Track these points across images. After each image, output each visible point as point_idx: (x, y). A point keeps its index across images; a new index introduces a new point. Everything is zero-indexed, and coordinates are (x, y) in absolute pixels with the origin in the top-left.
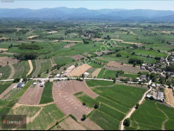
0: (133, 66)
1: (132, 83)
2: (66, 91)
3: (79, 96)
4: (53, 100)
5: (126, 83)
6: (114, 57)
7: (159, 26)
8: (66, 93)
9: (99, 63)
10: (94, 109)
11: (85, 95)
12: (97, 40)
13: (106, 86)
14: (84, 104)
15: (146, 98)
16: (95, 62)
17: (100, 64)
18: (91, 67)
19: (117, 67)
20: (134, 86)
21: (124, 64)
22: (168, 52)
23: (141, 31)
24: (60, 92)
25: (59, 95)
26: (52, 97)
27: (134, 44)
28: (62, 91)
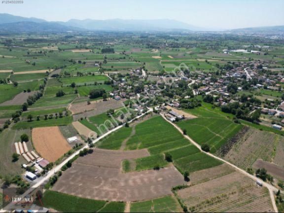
2: (106, 179)
3: (133, 166)
4: (122, 202)
5: (137, 119)
7: (25, 41)
8: (110, 180)
10: (171, 163)
11: (135, 160)
13: (131, 135)
14: (157, 169)
18: (56, 127)
20: (147, 119)
22: (101, 73)
24: (102, 187)
25: (112, 191)
26: (107, 201)
27: (47, 72)
28: (102, 184)
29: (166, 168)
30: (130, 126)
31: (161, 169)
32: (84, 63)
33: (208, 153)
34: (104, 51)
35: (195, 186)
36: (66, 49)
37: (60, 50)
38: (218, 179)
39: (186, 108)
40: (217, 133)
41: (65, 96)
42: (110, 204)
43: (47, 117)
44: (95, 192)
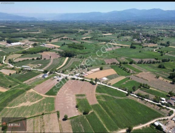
0: (171, 83)
1: (150, 102)
2: (72, 90)
3: (80, 98)
4: (56, 95)
5: (142, 99)
6: (154, 68)
10: (82, 114)
11: (86, 98)
12: (148, 46)
14: (77, 107)
15: (153, 125)
16: (124, 69)
17: (128, 72)
18: (116, 73)
19: (147, 79)
20: (149, 106)
21: (160, 78)
24: (67, 90)
25: (64, 92)
26: (58, 91)
29: (77, 111)
44: (65, 88)
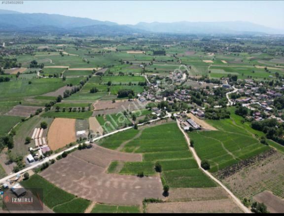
0: (129, 101)
2: (87, 175)
3: (118, 169)
4: (89, 201)
7: (93, 41)
8: (91, 177)
9: (81, 109)
10: (159, 173)
11: (124, 163)
13: (134, 138)
14: (141, 176)
15: (186, 131)
16: (70, 111)
18: (74, 120)
20: (160, 124)
21: (116, 101)
22: (142, 74)
23: (77, 50)
24: (80, 182)
25: (86, 188)
26: (77, 197)
27: (94, 70)
28: (82, 179)
29: (150, 178)
30: (139, 128)
31: (145, 177)
32: (131, 64)
33: (206, 172)
34: (156, 53)
35: (170, 203)
36: (123, 50)
37: (117, 50)
38: (201, 202)
39: (210, 118)
40: (230, 151)
41: (98, 92)
42: (78, 199)
43: (72, 110)
44: (72, 185)
